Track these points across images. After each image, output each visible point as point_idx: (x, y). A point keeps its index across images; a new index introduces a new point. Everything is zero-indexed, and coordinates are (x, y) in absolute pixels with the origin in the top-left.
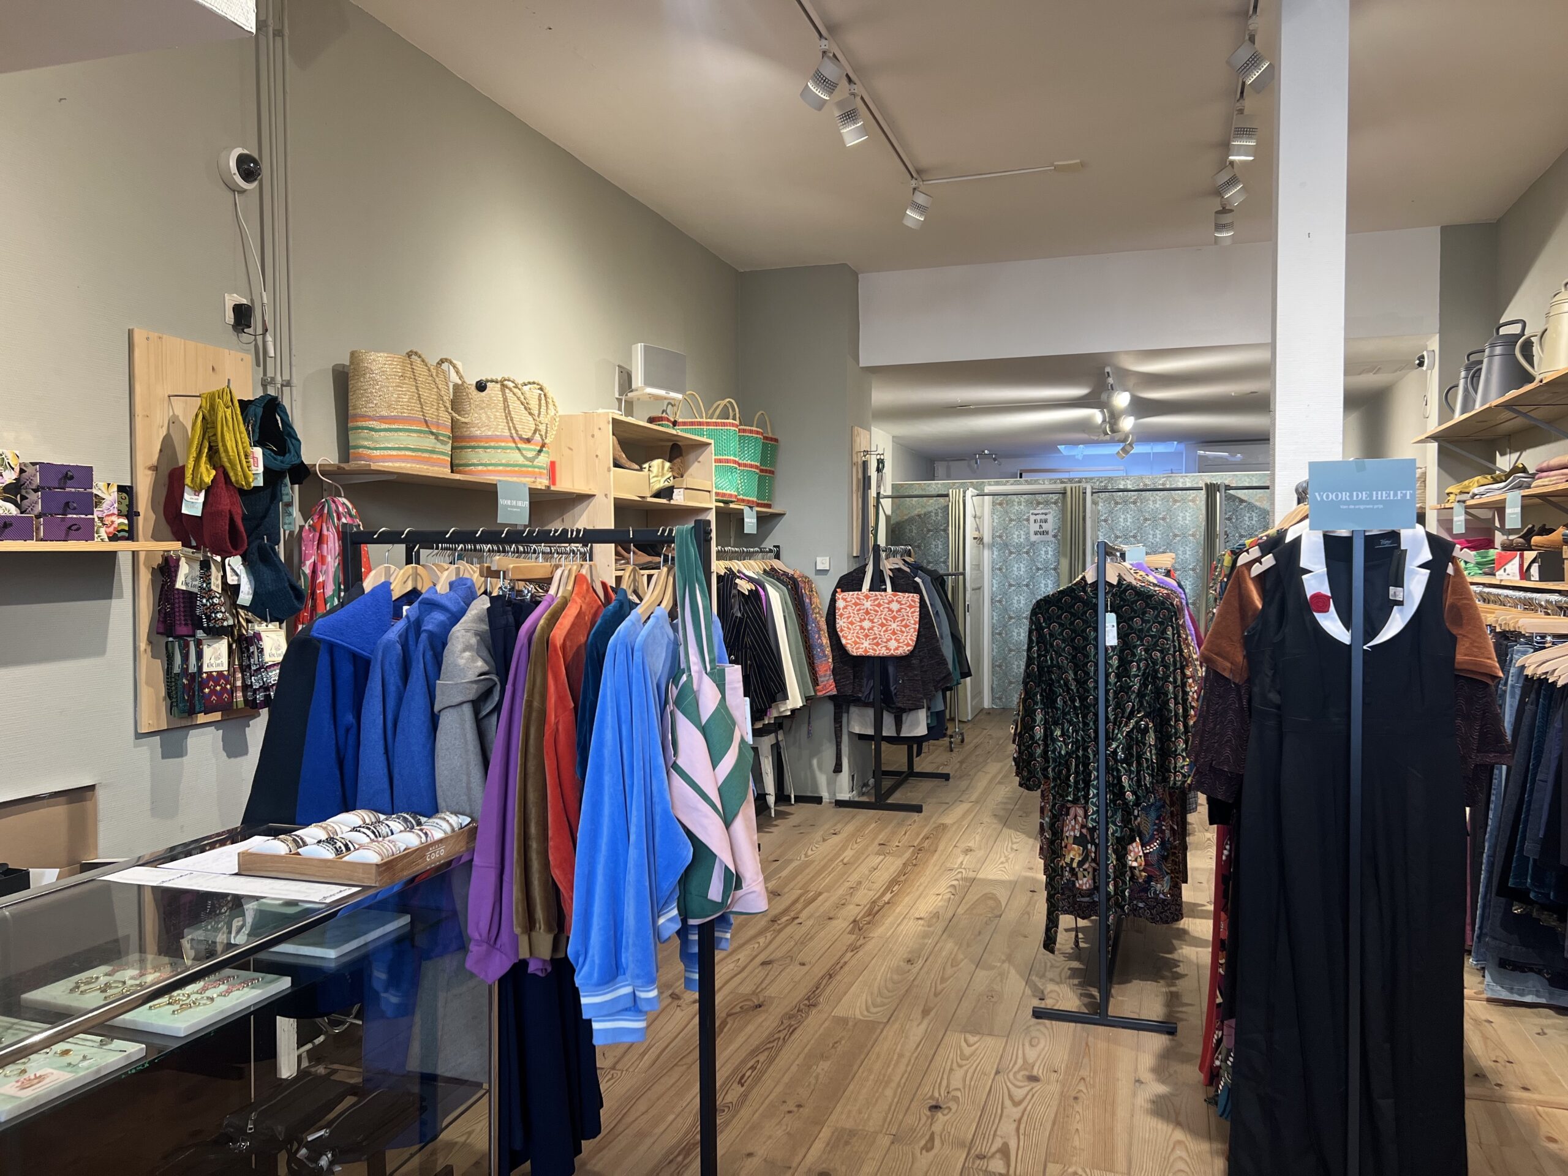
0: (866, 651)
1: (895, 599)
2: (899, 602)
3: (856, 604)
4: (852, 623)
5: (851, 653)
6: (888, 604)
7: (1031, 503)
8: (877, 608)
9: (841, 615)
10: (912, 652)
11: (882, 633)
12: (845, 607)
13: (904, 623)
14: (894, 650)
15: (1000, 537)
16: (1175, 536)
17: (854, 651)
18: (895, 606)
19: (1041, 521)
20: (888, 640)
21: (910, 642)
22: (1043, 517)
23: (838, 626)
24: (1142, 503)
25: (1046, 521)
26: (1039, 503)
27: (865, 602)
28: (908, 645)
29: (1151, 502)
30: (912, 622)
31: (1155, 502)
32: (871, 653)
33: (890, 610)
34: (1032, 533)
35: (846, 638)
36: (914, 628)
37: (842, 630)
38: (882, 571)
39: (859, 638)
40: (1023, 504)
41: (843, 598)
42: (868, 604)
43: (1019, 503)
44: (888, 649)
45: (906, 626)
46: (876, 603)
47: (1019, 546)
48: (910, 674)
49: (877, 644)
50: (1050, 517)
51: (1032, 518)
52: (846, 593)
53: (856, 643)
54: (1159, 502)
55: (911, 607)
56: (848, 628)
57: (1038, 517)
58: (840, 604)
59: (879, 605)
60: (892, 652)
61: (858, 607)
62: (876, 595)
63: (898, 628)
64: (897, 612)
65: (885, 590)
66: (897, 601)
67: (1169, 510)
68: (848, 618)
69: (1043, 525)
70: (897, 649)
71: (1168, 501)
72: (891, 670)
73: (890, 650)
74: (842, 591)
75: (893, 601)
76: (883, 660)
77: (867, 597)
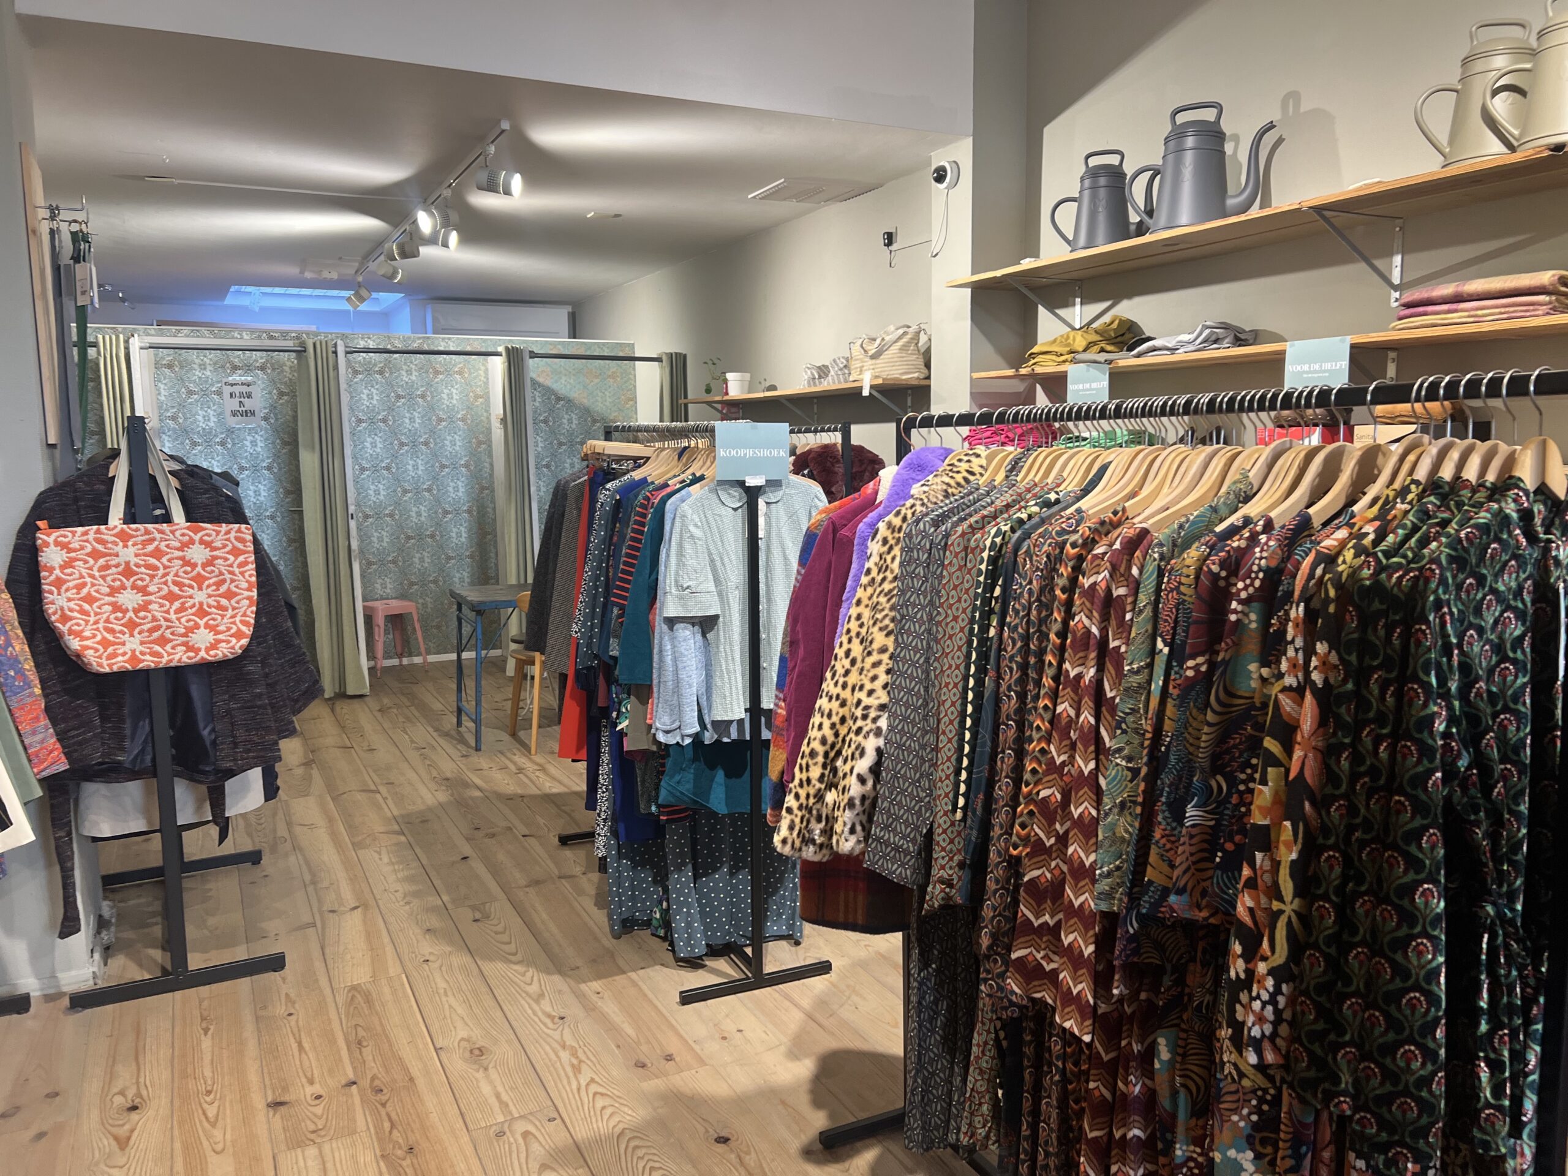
0: (134, 658)
1: (197, 538)
2: (208, 545)
3: (95, 555)
4: (89, 599)
5: (96, 668)
6: (180, 549)
7: (223, 367)
8: (153, 561)
9: (59, 583)
10: (247, 650)
11: (173, 617)
12: (68, 564)
13: (223, 589)
14: (207, 650)
15: (174, 418)
16: (440, 420)
17: (101, 662)
18: (197, 554)
19: (241, 395)
20: (190, 630)
21: (244, 628)
22: (245, 389)
23: (51, 609)
24: (391, 373)
25: (249, 396)
26: (235, 368)
27: (119, 548)
28: (239, 635)
29: (404, 373)
30: (245, 585)
31: (409, 372)
32: (148, 662)
33: (186, 562)
34: (228, 413)
35: (78, 634)
36: (249, 598)
37: (65, 619)
38: (153, 478)
39: (112, 631)
40: (209, 368)
41: (57, 543)
42: (128, 554)
43: (203, 367)
44: (190, 648)
45: (229, 595)
46: (150, 548)
47: (207, 434)
48: (244, 695)
49: (163, 641)
50: (257, 391)
51: (227, 390)
52: (62, 532)
53: (105, 643)
54: (415, 373)
55: (236, 552)
56: (83, 612)
57: (237, 389)
58: (51, 556)
59: (158, 554)
60: (203, 654)
61: (102, 561)
62: (147, 532)
63: (211, 601)
64: (204, 566)
65: (167, 518)
66: (202, 542)
67: (429, 385)
68: (80, 587)
69: (246, 401)
70: (214, 646)
71: (427, 372)
72: (196, 691)
73: (197, 651)
74: (54, 526)
75: (192, 542)
76: (176, 675)
77: (124, 537)
